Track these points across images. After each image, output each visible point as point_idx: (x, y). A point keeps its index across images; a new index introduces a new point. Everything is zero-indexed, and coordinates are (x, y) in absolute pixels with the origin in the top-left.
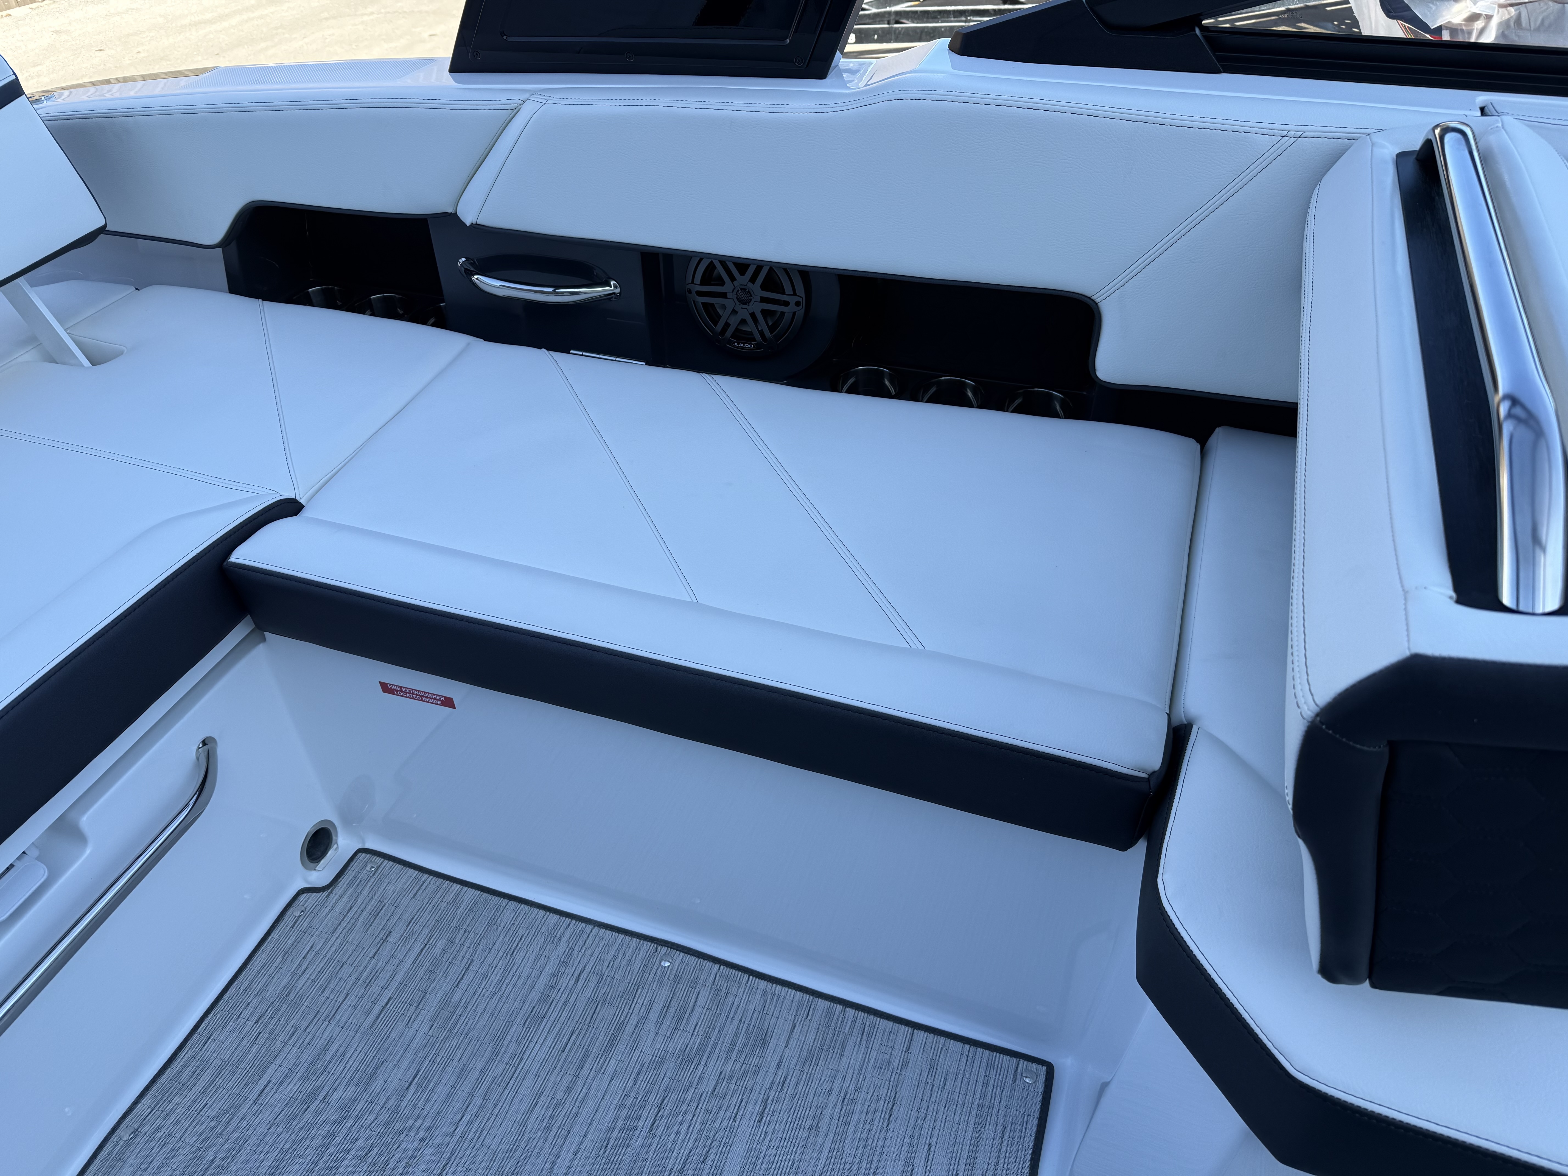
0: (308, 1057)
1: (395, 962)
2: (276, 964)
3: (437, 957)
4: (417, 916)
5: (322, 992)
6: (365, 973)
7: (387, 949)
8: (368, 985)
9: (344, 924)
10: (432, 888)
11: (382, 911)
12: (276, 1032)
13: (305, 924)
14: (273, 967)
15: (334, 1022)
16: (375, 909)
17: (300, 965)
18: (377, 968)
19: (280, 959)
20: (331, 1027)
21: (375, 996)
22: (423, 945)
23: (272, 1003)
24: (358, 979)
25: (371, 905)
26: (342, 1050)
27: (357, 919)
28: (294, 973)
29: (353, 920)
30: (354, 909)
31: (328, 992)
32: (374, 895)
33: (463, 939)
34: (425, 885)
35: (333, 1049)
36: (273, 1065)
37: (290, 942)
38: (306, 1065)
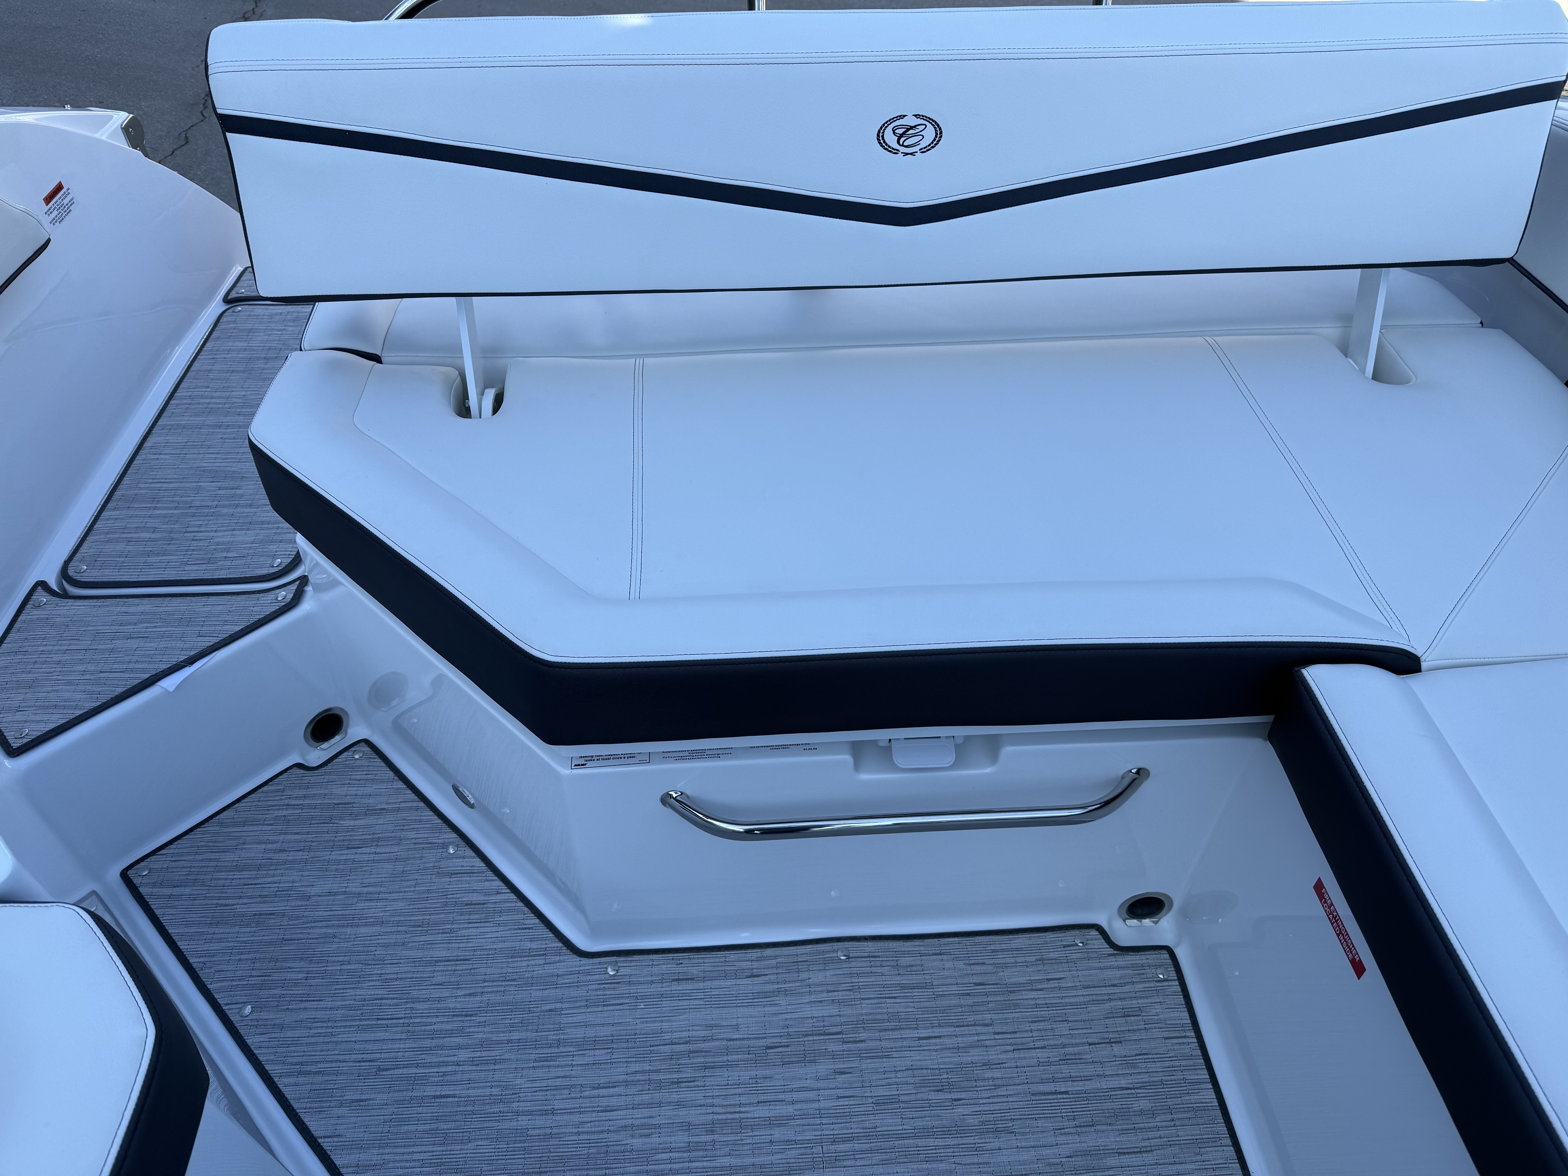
0: (976, 1055)
1: (1099, 1070)
2: (1028, 959)
3: (1131, 1110)
4: (1152, 1056)
5: (1032, 1022)
6: (1072, 1049)
7: (1105, 1051)
8: (1064, 1060)
9: (1098, 991)
10: (1186, 1049)
11: (1132, 1018)
12: (978, 1008)
13: (1075, 956)
14: (1022, 959)
15: (1016, 1055)
16: (1130, 1010)
17: (1040, 981)
18: (1084, 1057)
19: (1033, 959)
20: (1011, 1055)
21: (1060, 1075)
22: (1131, 1086)
23: (997, 984)
24: (1064, 1046)
25: (1130, 1002)
26: (1000, 1082)
27: (1110, 1000)
28: (1031, 982)
29: (1106, 997)
30: (1117, 990)
31: (1035, 1026)
32: (1141, 998)
33: (1164, 1124)
34: (1184, 1040)
35: (997, 1074)
36: (953, 1029)
37: (1052, 955)
38: (970, 1059)
